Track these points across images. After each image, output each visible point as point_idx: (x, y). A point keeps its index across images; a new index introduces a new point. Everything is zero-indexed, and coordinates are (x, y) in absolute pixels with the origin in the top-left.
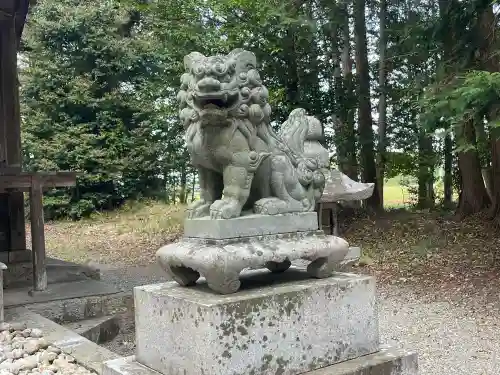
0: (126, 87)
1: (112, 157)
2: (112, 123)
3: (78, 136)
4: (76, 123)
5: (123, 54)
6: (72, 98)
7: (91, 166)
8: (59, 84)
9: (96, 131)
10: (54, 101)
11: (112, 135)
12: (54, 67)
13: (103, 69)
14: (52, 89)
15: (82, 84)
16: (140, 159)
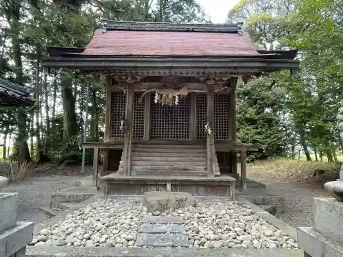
0: (268, 110)
1: (264, 139)
2: (264, 125)
3: (250, 130)
4: (249, 125)
5: (269, 98)
6: (248, 116)
7: (254, 142)
8: (243, 111)
9: (257, 128)
10: (240, 118)
11: (264, 130)
12: (241, 104)
13: (260, 104)
14: (240, 113)
15: (252, 110)
16: (276, 139)
